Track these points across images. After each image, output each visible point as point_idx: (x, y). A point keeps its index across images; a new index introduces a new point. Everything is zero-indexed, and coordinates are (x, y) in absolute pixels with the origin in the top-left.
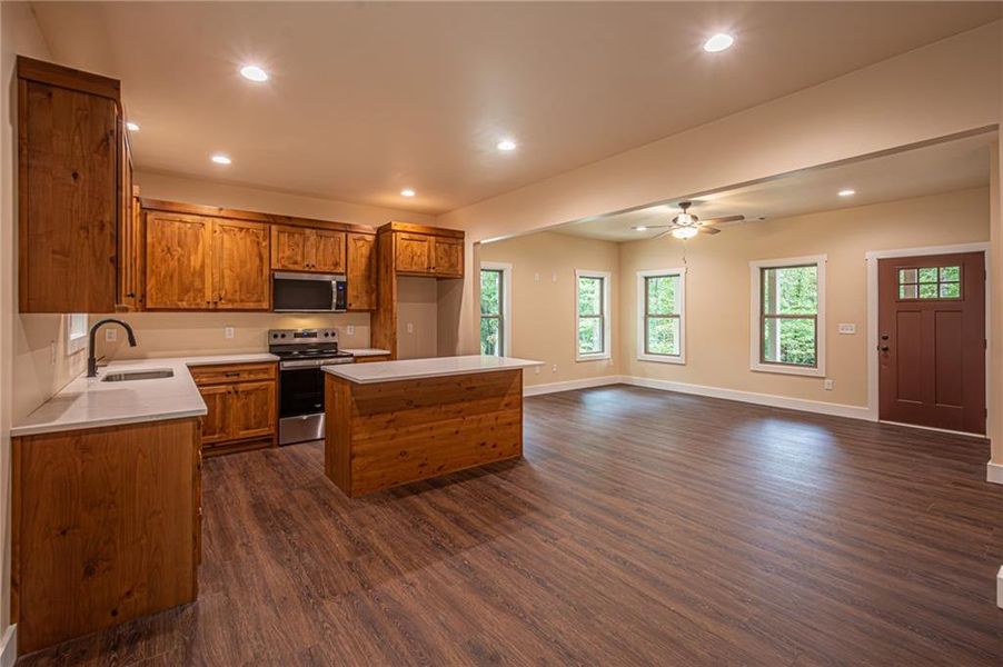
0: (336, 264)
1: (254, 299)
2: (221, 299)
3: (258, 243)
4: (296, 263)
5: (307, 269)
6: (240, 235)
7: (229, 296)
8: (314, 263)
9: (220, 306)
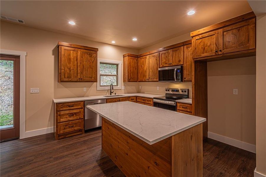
0: (180, 61)
1: (156, 78)
2: (149, 78)
3: (157, 59)
4: (166, 64)
5: (169, 65)
6: (153, 58)
7: (151, 77)
8: (171, 62)
9: (149, 80)
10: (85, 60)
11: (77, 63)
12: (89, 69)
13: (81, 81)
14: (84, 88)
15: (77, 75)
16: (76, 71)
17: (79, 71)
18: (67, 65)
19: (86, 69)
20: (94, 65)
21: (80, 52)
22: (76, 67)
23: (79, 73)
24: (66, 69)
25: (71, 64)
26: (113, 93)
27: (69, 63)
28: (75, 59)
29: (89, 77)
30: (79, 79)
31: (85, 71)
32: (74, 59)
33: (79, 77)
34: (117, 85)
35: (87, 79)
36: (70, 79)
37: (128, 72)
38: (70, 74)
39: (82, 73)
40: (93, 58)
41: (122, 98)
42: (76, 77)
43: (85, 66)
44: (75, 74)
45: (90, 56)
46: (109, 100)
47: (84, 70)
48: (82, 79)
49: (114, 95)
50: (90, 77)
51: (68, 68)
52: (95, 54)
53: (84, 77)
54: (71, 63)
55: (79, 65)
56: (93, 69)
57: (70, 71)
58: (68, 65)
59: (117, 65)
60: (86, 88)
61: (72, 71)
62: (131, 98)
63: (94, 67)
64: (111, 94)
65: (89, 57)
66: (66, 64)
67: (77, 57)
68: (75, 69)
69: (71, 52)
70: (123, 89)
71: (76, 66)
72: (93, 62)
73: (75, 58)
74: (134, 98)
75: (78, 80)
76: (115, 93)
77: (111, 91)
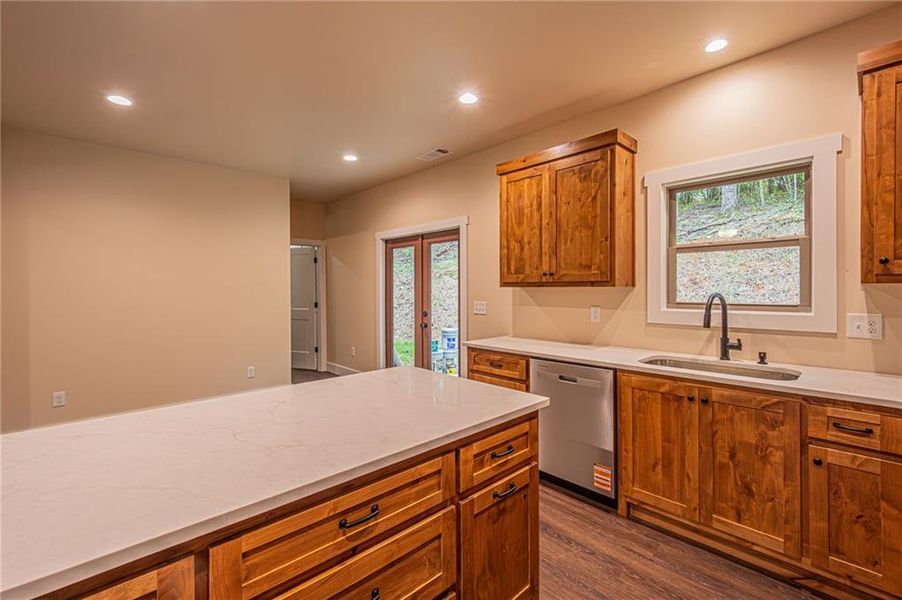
10: (563, 199)
11: (541, 220)
12: (577, 233)
13: (552, 280)
14: (593, 309)
15: (541, 261)
16: (538, 245)
17: (546, 248)
18: (514, 234)
19: (570, 230)
20: (599, 211)
21: (547, 176)
22: (538, 233)
23: (546, 254)
24: (513, 244)
25: (525, 226)
26: (739, 347)
27: (520, 223)
28: (535, 206)
29: (581, 265)
30: (545, 275)
31: (565, 244)
32: (531, 206)
33: (545, 268)
34: (806, 302)
35: (571, 272)
36: (521, 276)
37: (867, 203)
38: (521, 259)
39: (555, 251)
40: (595, 180)
41: (726, 392)
42: (537, 269)
43: (564, 222)
44: (536, 258)
45: (583, 175)
46: (634, 378)
47: (562, 237)
48: (551, 274)
49: (754, 363)
50: (584, 262)
51: (516, 241)
52: (602, 159)
53: (563, 265)
54: (525, 221)
55: (544, 223)
56: (592, 228)
57: (522, 249)
58: (518, 232)
59: (805, 168)
60: (599, 309)
61: (526, 247)
62: (830, 411)
63: (598, 220)
64: (725, 355)
65: (578, 180)
66: (513, 228)
67: (539, 197)
68: (535, 241)
69: (526, 185)
70: (851, 331)
71: (537, 231)
72: (595, 198)
73: (535, 202)
74: (874, 418)
75: (544, 280)
76: (762, 358)
77: (725, 340)
